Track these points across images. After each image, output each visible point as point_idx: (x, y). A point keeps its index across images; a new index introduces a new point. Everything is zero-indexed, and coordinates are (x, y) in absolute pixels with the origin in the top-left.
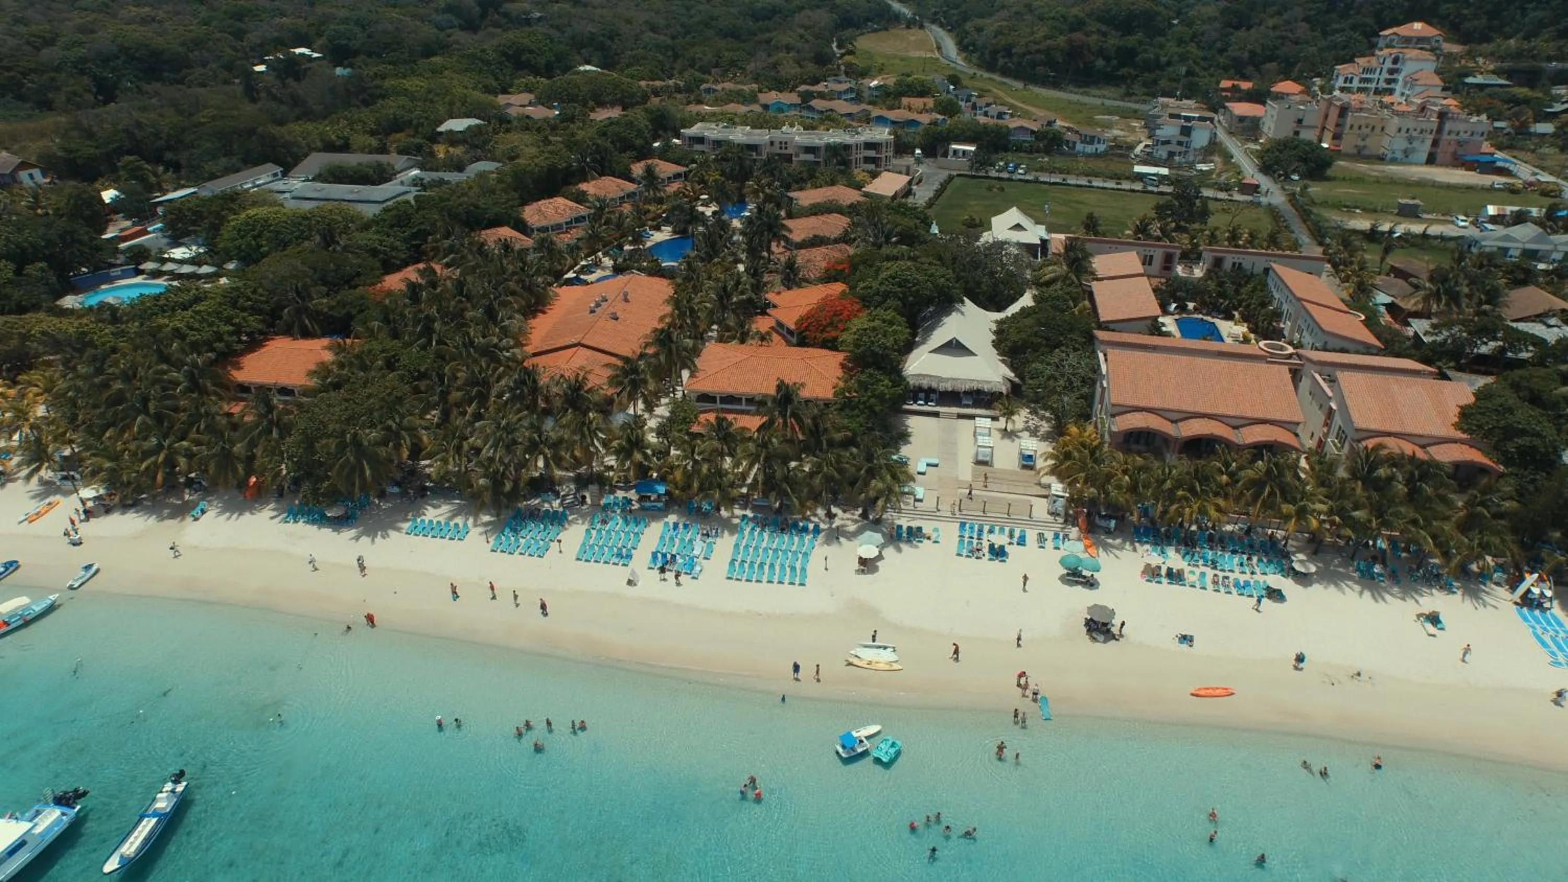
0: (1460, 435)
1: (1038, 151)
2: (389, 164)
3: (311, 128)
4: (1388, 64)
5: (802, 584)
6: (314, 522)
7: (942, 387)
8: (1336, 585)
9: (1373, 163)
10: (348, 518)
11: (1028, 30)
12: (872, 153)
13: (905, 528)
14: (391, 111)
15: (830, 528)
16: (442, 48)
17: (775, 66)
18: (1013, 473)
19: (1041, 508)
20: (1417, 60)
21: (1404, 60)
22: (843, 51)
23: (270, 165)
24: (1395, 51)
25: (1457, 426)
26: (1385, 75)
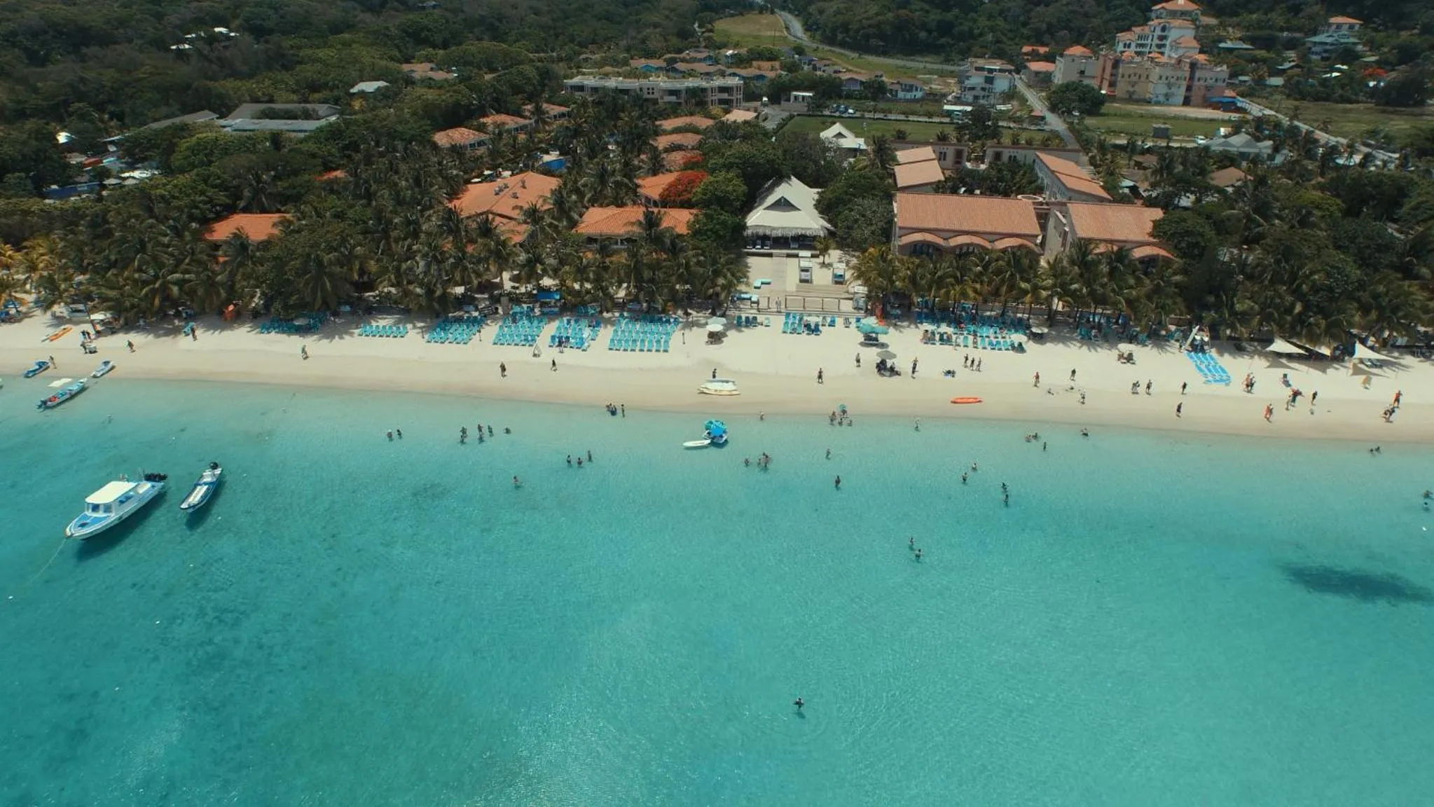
0: (1151, 239)
1: (866, 98)
2: (314, 110)
3: (240, 84)
4: (1158, 32)
5: (666, 351)
6: (284, 332)
7: (775, 234)
8: (1063, 343)
9: (1142, 105)
10: (310, 329)
11: (863, 10)
12: (725, 96)
13: (744, 319)
14: (310, 74)
15: (687, 321)
16: (350, 27)
17: (643, 41)
18: (827, 286)
19: (847, 306)
20: (1180, 28)
21: (1170, 28)
22: (704, 30)
23: (207, 112)
24: (1163, 21)
25: (1151, 235)
26: (1156, 41)
